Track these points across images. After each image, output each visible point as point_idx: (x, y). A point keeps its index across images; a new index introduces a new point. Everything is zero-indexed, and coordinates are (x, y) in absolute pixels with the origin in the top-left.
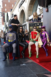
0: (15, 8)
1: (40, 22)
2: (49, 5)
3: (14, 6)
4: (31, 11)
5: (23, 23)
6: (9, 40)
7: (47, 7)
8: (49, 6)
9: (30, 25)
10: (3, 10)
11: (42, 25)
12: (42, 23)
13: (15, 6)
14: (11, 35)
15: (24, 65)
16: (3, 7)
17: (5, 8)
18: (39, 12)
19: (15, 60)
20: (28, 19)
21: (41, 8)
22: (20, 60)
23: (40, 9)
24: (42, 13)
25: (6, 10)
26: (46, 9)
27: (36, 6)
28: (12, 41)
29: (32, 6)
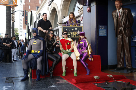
0: (43, 5)
1: (79, 26)
2: (92, 3)
3: (41, 2)
4: (66, 10)
5: (55, 27)
6: (32, 50)
7: (89, 5)
8: (92, 5)
9: (64, 30)
10: (25, 7)
11: (81, 30)
12: (81, 28)
13: (43, 2)
14: (35, 43)
15: (53, 86)
16: (25, 3)
17: (28, 5)
18: (78, 12)
19: (39, 80)
20: (62, 22)
21: (81, 6)
22: (48, 79)
23: (79, 8)
24: (81, 14)
25: (29, 7)
26: (88, 8)
27: (74, 3)
28: (36, 52)
29: (68, 4)
